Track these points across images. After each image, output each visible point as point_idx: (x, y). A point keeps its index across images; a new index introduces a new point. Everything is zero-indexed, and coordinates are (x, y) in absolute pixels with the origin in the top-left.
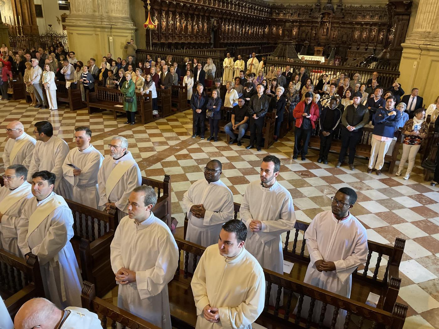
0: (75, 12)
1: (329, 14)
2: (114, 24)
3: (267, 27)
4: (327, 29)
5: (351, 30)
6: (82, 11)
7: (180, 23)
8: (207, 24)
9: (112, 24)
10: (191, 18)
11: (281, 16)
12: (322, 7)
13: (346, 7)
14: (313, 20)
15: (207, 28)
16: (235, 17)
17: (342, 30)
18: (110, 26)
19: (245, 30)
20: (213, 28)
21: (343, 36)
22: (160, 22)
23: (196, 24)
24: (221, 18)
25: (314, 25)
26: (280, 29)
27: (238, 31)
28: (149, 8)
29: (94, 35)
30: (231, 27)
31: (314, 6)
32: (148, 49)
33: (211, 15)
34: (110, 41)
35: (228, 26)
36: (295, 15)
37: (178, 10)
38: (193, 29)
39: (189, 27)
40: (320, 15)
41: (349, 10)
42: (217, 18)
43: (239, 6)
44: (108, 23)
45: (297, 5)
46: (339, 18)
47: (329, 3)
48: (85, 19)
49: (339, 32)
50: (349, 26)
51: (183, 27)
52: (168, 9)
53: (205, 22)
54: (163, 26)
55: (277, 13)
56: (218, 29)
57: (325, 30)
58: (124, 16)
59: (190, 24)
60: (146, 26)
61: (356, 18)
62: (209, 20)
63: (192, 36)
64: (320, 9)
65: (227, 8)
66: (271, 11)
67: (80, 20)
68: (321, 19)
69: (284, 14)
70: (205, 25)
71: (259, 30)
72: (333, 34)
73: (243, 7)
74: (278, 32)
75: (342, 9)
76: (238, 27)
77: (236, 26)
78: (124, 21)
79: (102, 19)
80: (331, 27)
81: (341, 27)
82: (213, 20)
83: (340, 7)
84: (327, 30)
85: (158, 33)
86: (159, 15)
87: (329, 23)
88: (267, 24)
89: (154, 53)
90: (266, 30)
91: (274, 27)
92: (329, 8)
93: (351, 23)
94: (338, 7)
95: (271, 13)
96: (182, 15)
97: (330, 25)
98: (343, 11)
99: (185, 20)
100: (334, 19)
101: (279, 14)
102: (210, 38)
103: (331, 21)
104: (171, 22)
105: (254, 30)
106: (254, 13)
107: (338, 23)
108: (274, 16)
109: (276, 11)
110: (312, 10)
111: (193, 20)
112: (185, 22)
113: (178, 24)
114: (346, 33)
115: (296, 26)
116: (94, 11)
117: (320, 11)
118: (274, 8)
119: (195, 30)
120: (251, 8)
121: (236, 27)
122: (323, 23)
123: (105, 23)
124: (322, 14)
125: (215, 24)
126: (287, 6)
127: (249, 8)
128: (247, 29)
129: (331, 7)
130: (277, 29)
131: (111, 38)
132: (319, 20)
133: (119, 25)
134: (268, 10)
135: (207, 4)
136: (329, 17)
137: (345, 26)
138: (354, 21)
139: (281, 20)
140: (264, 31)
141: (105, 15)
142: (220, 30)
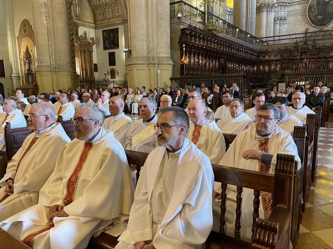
0: (135, 55)
1: (306, 52)
2: (161, 61)
3: (255, 66)
4: (306, 63)
5: (326, 63)
6: (140, 54)
7: (202, 61)
8: (218, 62)
9: (159, 61)
10: (208, 58)
11: (267, 57)
12: (299, 49)
13: (320, 46)
14: (294, 58)
15: (218, 65)
16: (235, 58)
17: (318, 63)
18: (159, 63)
19: (242, 68)
20: (222, 66)
21: (319, 67)
22: (190, 60)
23: (211, 62)
24: (227, 59)
25: (294, 61)
26: (266, 67)
27: (237, 68)
28: (184, 49)
29: (147, 70)
30: (233, 65)
31: (293, 49)
32: (182, 77)
33: (221, 56)
34: (158, 73)
35: (231, 65)
36: (278, 56)
37: (201, 52)
38: (209, 65)
39: (207, 64)
40: (299, 54)
41: (322, 48)
42: (224, 58)
43: (238, 51)
44: (157, 61)
45: (279, 49)
46: (314, 55)
47: (306, 45)
48: (142, 59)
49: (316, 65)
50: (324, 60)
51: (204, 63)
52: (195, 51)
53: (217, 61)
54: (191, 63)
55: (263, 56)
56: (225, 66)
57: (304, 65)
58: (167, 56)
59: (208, 62)
60: (182, 62)
61: (329, 54)
62: (219, 60)
63: (209, 70)
64: (298, 50)
65: (231, 51)
66: (258, 55)
67: (139, 60)
68: (300, 57)
69: (269, 56)
70: (217, 63)
71: (250, 69)
72: (310, 67)
73: (240, 51)
74: (265, 69)
75: (317, 48)
76: (237, 65)
77: (236, 64)
78: (167, 59)
79: (153, 58)
80: (309, 62)
81: (317, 61)
82: (222, 60)
83: (315, 47)
84: (305, 65)
85: (189, 67)
86: (189, 55)
87: (307, 59)
88: (256, 64)
89: (189, 79)
90: (255, 69)
91: (261, 66)
92: (305, 49)
93: (325, 58)
94: (313, 47)
95: (258, 56)
96: (203, 56)
97: (308, 60)
98: (317, 50)
99: (205, 59)
100: (311, 56)
101: (265, 56)
102: (220, 72)
103: (308, 57)
104: (197, 60)
105: (247, 68)
106: (248, 56)
107: (313, 58)
108: (261, 58)
109: (262, 55)
110: (291, 51)
111: (209, 60)
112: (205, 61)
113: (201, 61)
114: (322, 65)
115: (279, 64)
116: (148, 54)
117: (298, 52)
118: (260, 53)
119: (211, 67)
120: (245, 52)
121: (236, 66)
122: (301, 59)
123: (155, 61)
124: (300, 53)
125: (223, 62)
126: (271, 50)
127: (244, 52)
128: (243, 68)
129: (307, 47)
130: (263, 67)
131: (158, 71)
132: (299, 57)
133: (165, 62)
134: (256, 54)
135: (219, 48)
136: (306, 55)
137: (320, 60)
138: (328, 56)
139: (267, 61)
140: (253, 69)
141: (155, 55)
142: (226, 67)
